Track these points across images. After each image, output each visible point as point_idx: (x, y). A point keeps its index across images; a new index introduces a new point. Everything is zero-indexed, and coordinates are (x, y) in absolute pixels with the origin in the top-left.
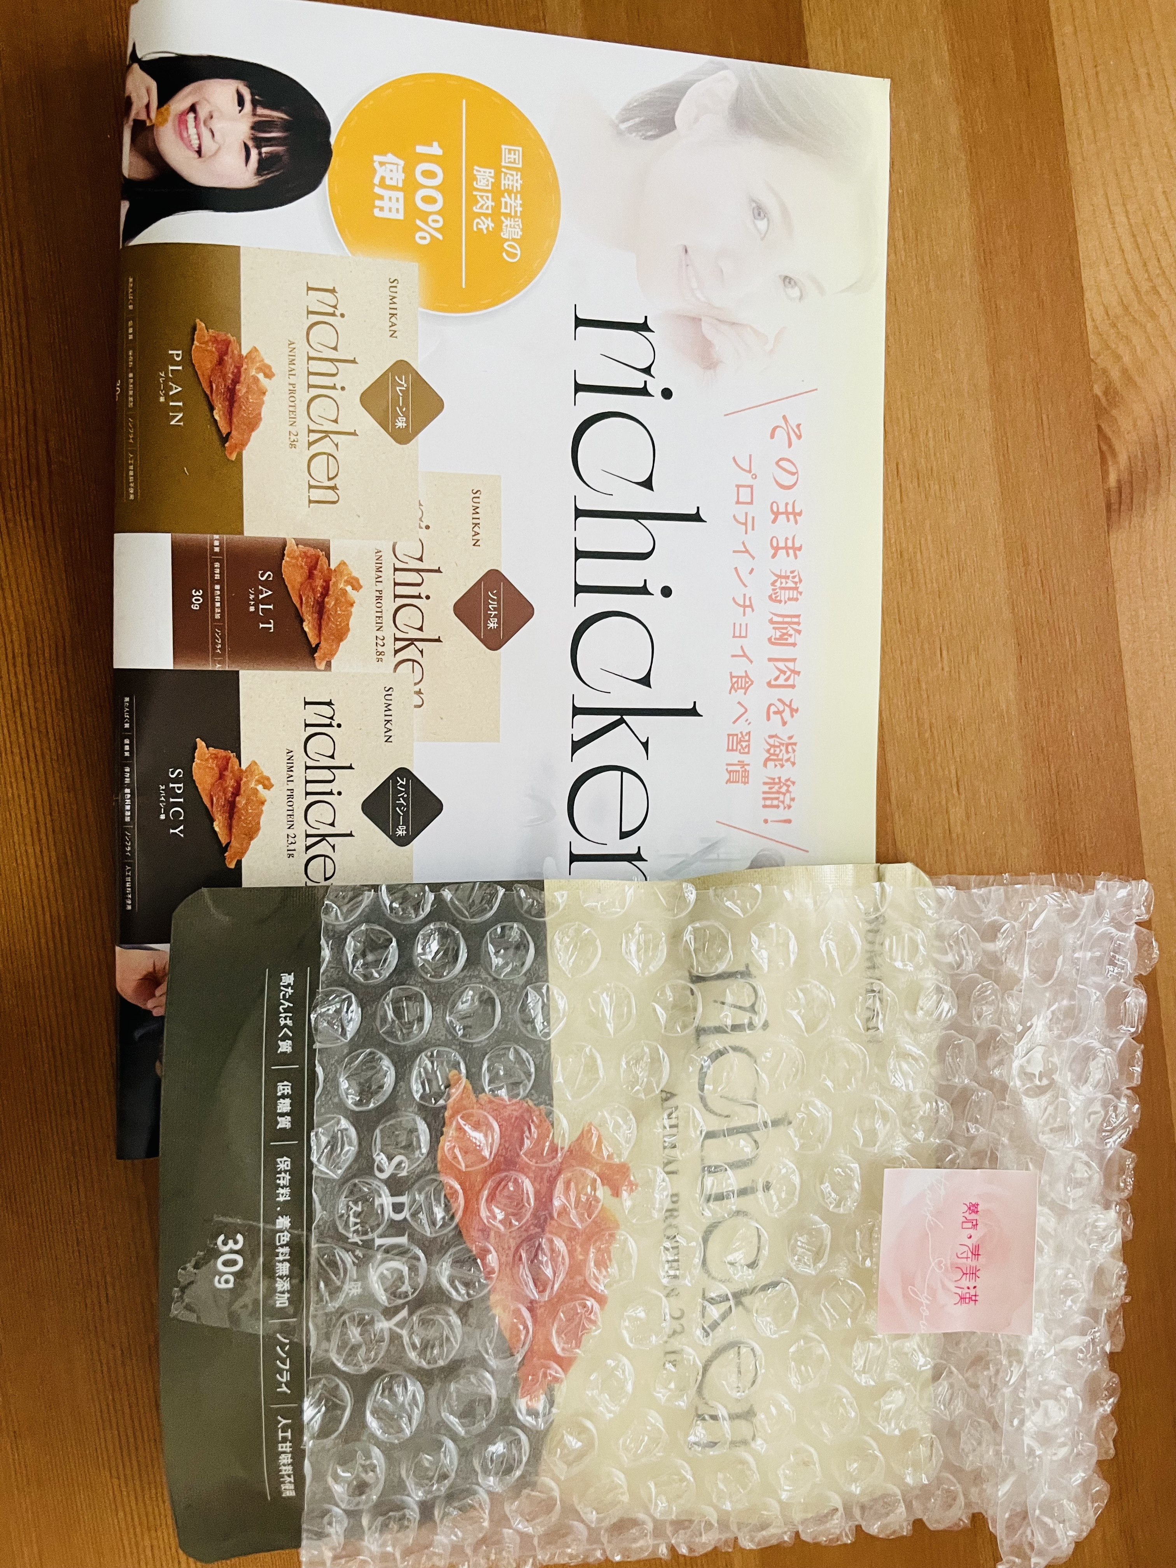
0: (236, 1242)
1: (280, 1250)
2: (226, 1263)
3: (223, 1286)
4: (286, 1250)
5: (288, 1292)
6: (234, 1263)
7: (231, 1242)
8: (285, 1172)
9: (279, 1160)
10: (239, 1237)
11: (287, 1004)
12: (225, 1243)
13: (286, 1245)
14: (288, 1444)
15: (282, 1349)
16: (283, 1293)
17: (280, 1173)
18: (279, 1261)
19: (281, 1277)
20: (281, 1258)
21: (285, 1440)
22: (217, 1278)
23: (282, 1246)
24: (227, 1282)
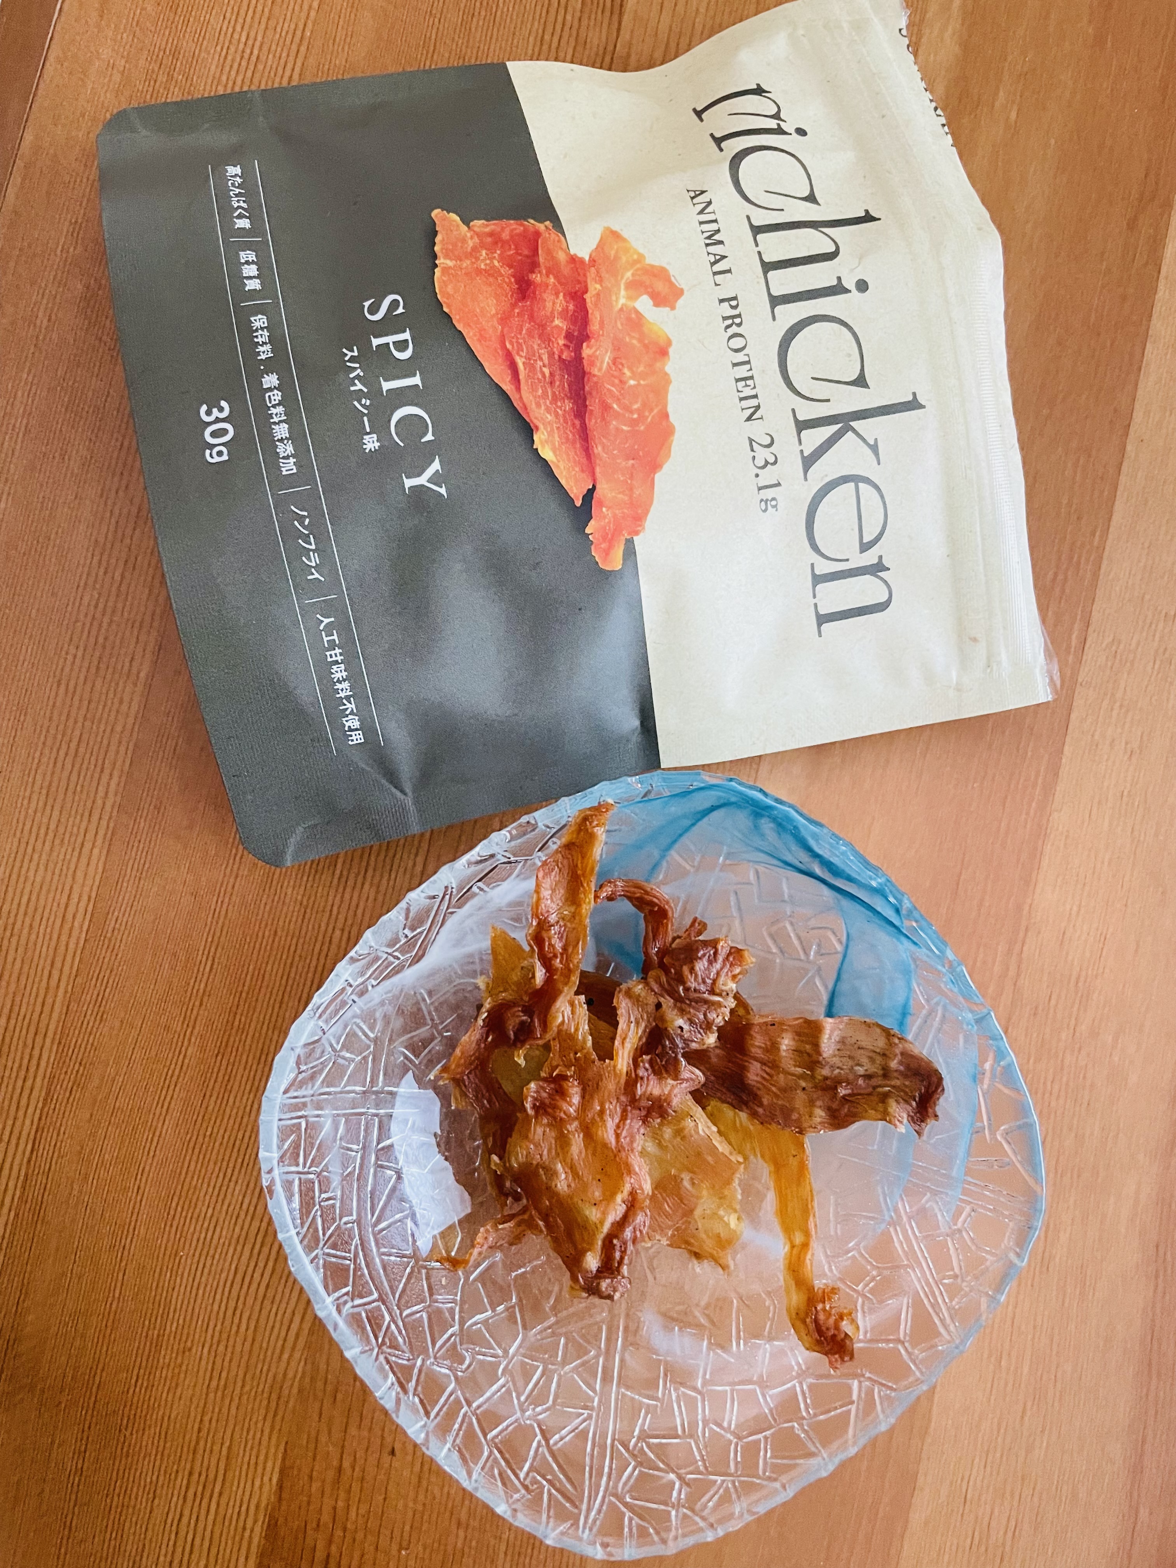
0: (221, 409)
1: (273, 411)
2: (214, 434)
3: (217, 459)
4: (280, 409)
5: (292, 456)
6: (225, 432)
7: (215, 410)
8: (262, 329)
9: (252, 319)
10: (223, 404)
11: (237, 191)
12: (209, 413)
13: (278, 405)
14: (338, 651)
15: (302, 523)
16: (287, 457)
17: (257, 330)
18: (275, 423)
19: (281, 440)
20: (276, 420)
21: (332, 645)
22: (208, 452)
23: (274, 406)
24: (220, 454)
